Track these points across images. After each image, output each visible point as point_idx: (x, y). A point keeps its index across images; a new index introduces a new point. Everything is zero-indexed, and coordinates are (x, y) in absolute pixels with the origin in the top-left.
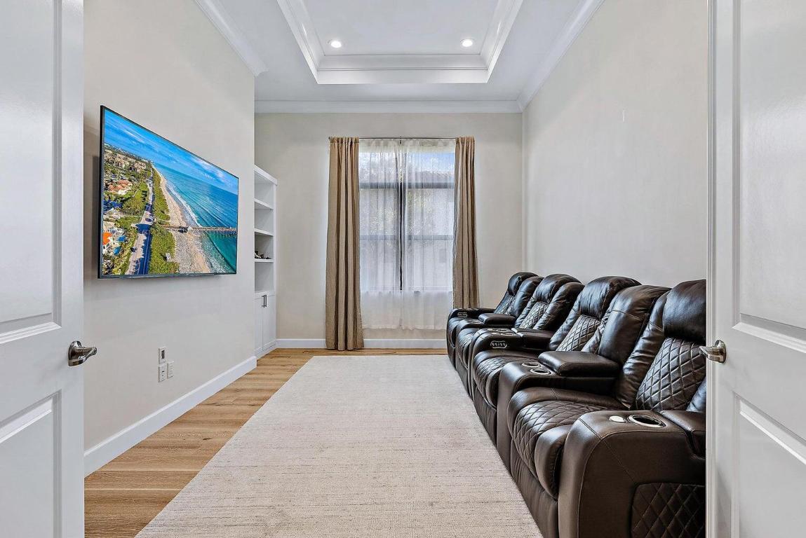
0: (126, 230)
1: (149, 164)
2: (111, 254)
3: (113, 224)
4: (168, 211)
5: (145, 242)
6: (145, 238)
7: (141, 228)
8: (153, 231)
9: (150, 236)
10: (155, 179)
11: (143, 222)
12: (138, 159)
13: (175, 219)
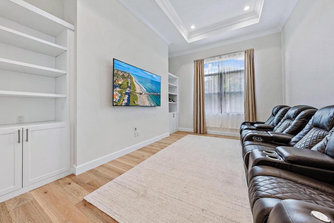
0: (121, 94)
1: (129, 74)
2: (117, 101)
3: (117, 92)
4: (136, 88)
5: (128, 97)
6: (128, 96)
7: (126, 93)
8: (130, 94)
9: (129, 96)
10: (131, 78)
11: (127, 91)
12: (125, 72)
13: (138, 90)
